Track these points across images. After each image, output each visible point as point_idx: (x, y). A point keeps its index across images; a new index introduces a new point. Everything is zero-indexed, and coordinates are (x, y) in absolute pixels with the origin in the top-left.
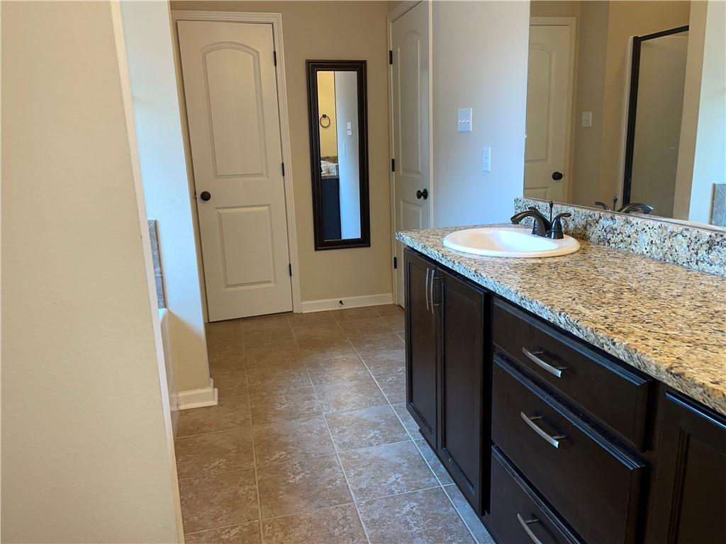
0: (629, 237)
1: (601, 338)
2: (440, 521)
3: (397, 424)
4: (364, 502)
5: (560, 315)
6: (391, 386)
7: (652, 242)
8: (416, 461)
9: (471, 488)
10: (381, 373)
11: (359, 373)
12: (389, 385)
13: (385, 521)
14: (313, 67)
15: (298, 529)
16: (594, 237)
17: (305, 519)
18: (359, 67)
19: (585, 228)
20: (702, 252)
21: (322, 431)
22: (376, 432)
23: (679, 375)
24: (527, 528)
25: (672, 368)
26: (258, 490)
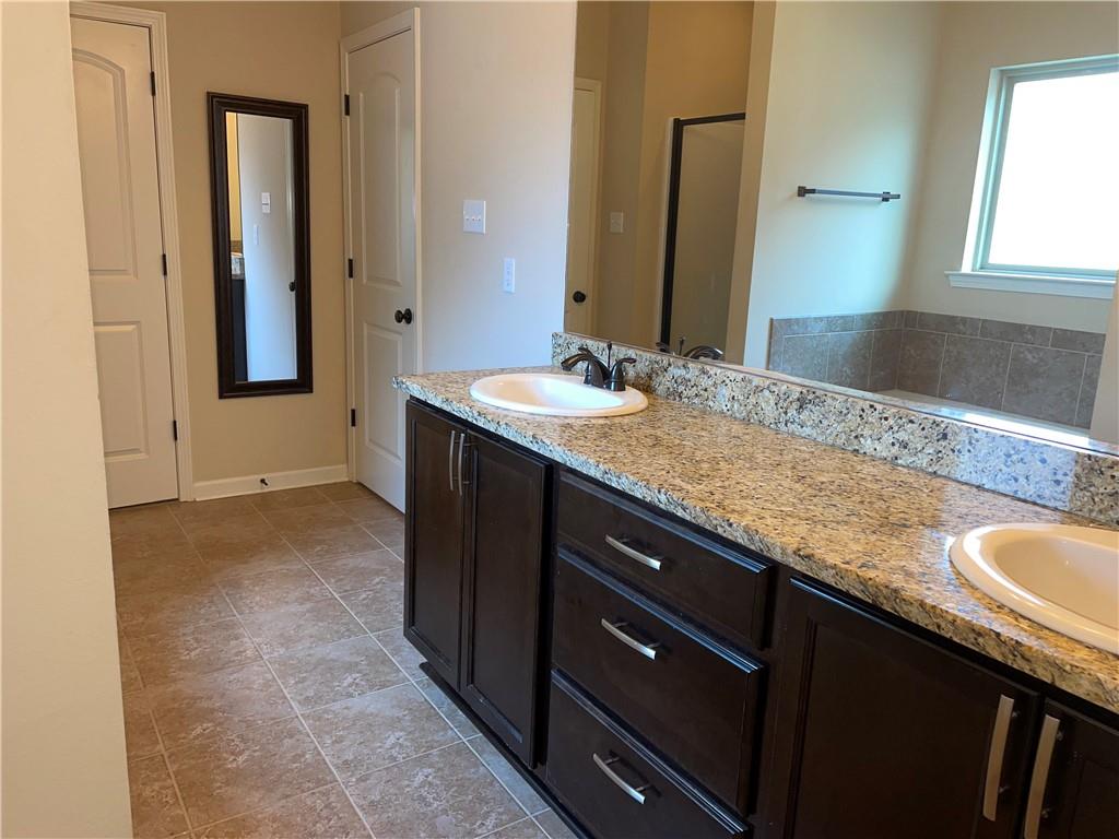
0: (706, 390)
1: (712, 520)
2: (469, 788)
3: (385, 661)
4: (354, 780)
5: (659, 492)
6: (367, 605)
7: (733, 398)
8: (423, 710)
9: (517, 734)
10: (348, 588)
11: (312, 591)
12: (363, 605)
13: (390, 800)
14: (219, 105)
15: (257, 834)
16: (661, 390)
17: (265, 818)
18: (297, 114)
19: (650, 378)
20: (792, 412)
21: (267, 684)
22: (354, 676)
23: (809, 557)
24: (608, 771)
25: (799, 550)
26: (176, 785)
